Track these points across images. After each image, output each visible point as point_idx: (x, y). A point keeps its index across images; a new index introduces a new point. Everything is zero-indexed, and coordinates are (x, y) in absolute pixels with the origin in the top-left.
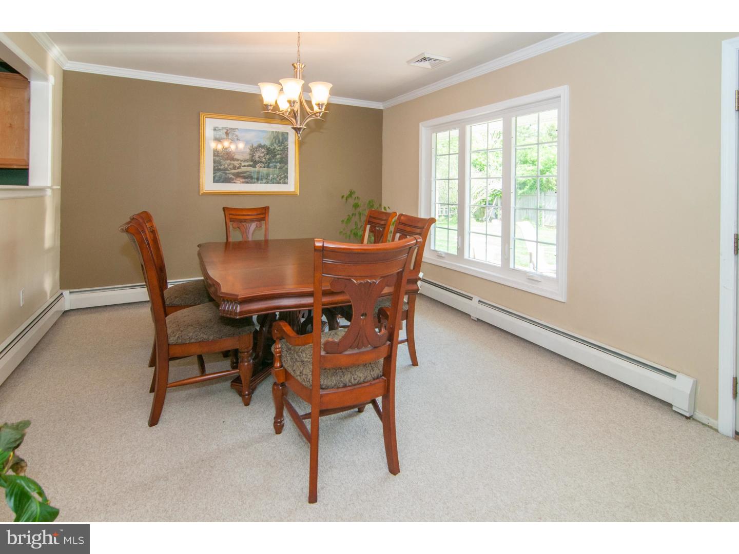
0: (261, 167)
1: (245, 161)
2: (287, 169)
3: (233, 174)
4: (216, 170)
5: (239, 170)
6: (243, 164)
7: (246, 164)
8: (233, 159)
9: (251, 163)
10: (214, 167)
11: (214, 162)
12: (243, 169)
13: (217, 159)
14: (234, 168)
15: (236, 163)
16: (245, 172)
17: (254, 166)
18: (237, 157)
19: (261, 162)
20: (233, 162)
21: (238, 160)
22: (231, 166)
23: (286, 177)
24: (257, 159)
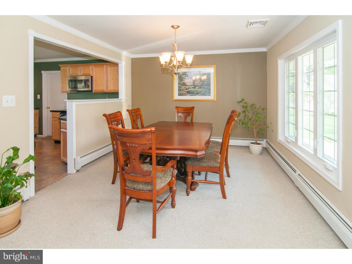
0: (198, 88)
1: (191, 86)
2: (210, 88)
3: (186, 92)
4: (179, 90)
5: (188, 90)
6: (190, 87)
7: (191, 87)
8: (186, 85)
9: (194, 87)
10: (178, 89)
11: (179, 87)
12: (190, 89)
13: (180, 85)
14: (187, 89)
15: (187, 87)
16: (191, 91)
17: (195, 88)
18: (187, 84)
19: (198, 86)
20: (186, 87)
21: (188, 86)
22: (185, 89)
23: (210, 92)
24: (196, 85)
